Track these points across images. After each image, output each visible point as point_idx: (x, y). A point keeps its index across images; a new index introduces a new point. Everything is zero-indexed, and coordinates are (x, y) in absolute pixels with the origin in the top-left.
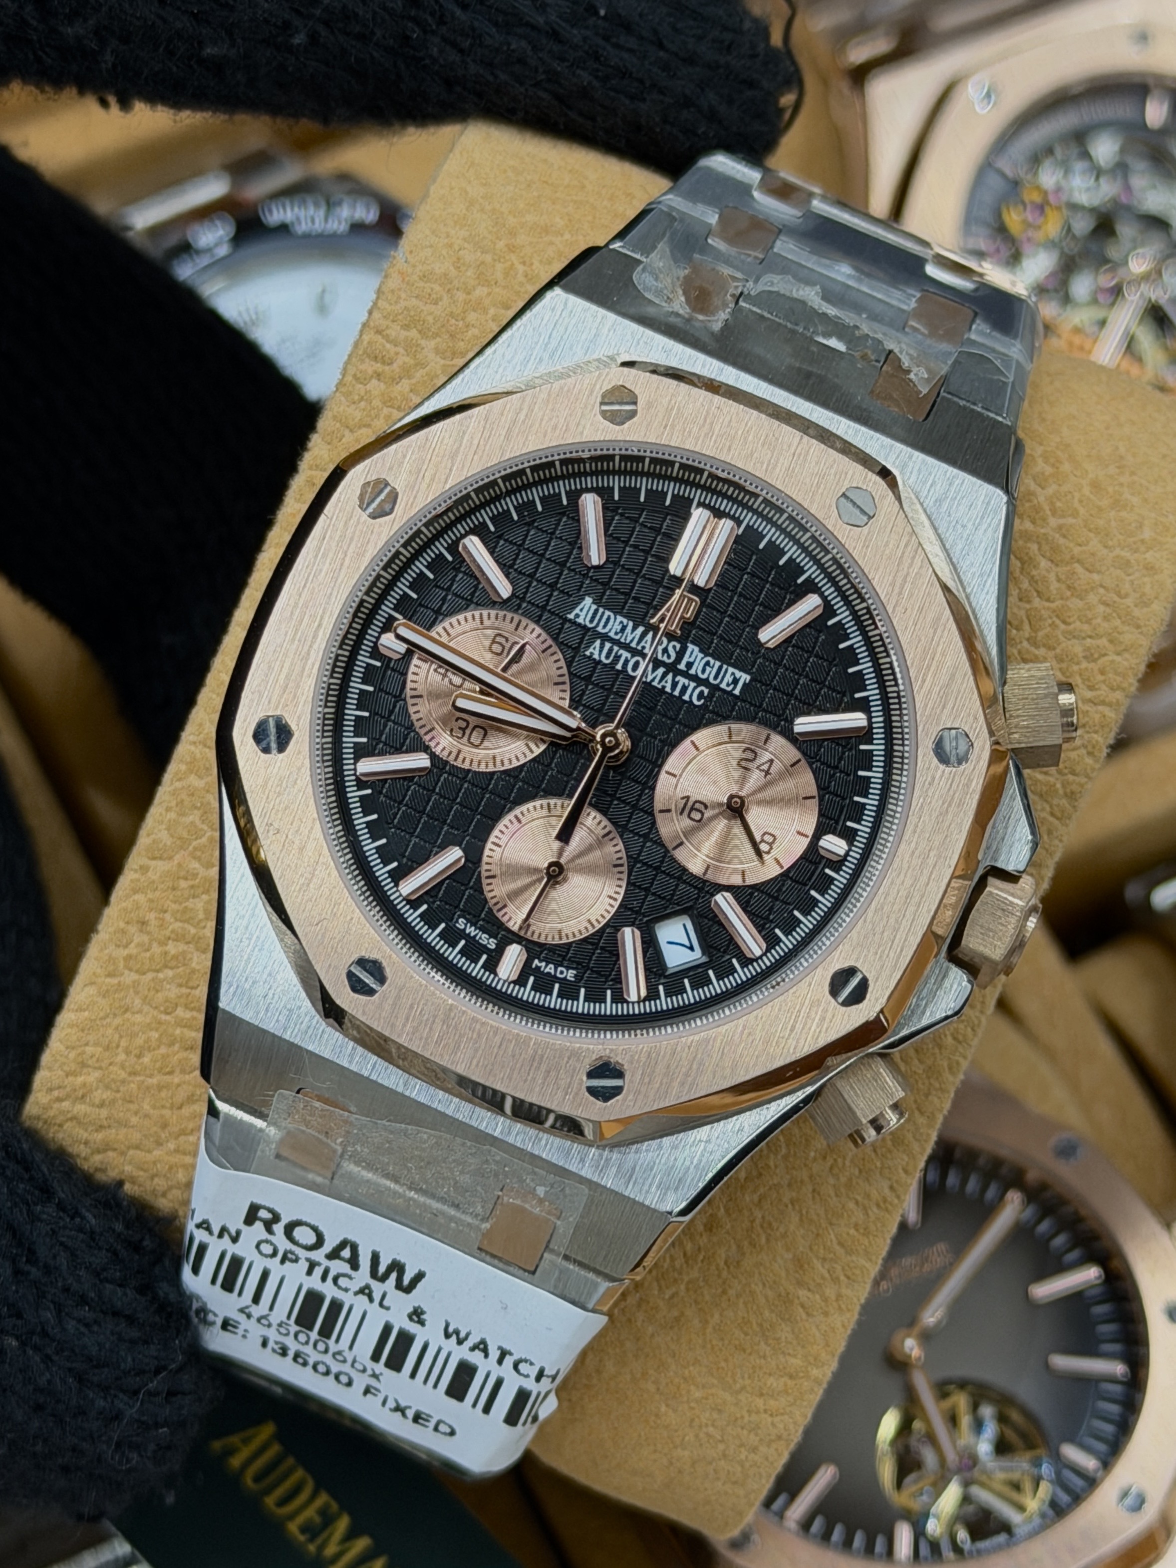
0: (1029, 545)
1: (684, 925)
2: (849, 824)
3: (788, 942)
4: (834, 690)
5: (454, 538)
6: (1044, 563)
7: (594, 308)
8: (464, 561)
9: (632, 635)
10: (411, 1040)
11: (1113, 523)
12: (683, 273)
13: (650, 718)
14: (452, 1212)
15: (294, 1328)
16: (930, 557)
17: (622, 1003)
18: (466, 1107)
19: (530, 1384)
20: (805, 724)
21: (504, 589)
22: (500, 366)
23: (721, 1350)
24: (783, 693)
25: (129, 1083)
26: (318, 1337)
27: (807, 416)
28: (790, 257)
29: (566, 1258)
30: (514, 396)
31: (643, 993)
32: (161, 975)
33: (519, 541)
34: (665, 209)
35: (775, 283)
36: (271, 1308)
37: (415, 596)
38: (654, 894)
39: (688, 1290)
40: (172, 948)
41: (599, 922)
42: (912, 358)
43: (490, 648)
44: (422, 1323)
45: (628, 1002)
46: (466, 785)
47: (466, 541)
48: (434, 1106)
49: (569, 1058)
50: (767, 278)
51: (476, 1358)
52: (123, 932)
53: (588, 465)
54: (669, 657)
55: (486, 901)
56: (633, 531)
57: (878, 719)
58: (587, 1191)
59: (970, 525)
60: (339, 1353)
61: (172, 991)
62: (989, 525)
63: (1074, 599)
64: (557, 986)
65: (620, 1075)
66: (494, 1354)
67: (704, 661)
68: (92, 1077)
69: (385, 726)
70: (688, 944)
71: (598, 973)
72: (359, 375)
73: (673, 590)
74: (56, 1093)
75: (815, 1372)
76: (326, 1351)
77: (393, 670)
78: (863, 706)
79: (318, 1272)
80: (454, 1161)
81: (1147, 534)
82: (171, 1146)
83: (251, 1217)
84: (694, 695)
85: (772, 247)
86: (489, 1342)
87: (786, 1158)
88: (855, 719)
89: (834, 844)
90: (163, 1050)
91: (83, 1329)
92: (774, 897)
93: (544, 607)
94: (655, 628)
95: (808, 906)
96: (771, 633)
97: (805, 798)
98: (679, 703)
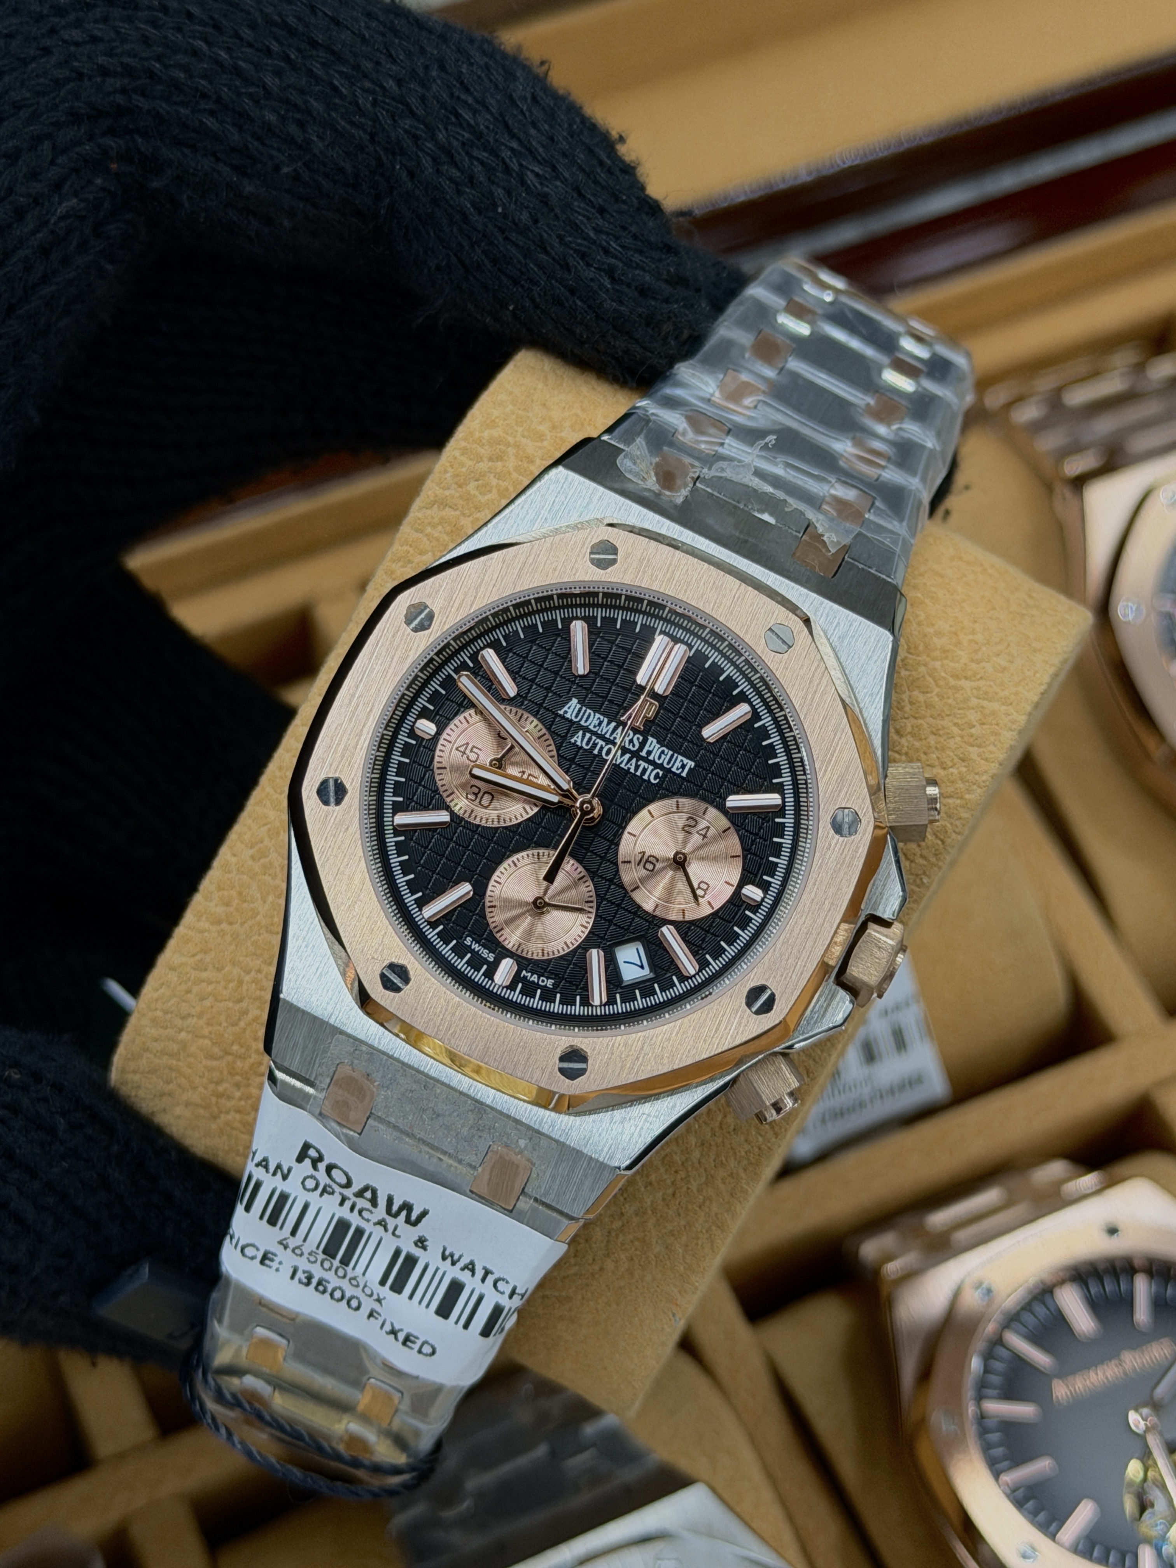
1: (637, 949)
2: (765, 877)
3: (715, 966)
4: (757, 776)
5: (475, 650)
8: (482, 667)
9: (606, 729)
12: (655, 460)
13: (618, 791)
15: (321, 1256)
16: (834, 678)
17: (588, 1006)
19: (505, 1301)
20: (735, 801)
21: (512, 690)
22: (514, 522)
24: (719, 777)
26: (339, 1265)
27: (745, 570)
29: (537, 1200)
30: (525, 545)
31: (604, 1000)
33: (524, 654)
34: (641, 413)
35: (724, 470)
36: (305, 1240)
37: (443, 692)
38: (615, 925)
41: (573, 944)
42: (825, 528)
44: (424, 1248)
45: (592, 1006)
46: (476, 837)
47: (484, 652)
48: (443, 1079)
49: (546, 1046)
50: (718, 466)
51: (465, 1277)
53: (578, 599)
54: (634, 746)
55: (488, 925)
56: (610, 650)
57: (790, 799)
58: (555, 1148)
59: (864, 657)
60: (354, 1278)
62: (879, 657)
64: (539, 991)
65: (584, 1060)
66: (480, 1273)
67: (660, 751)
69: (417, 789)
70: (639, 963)
71: (571, 983)
73: (639, 696)
76: (344, 1277)
77: (425, 747)
78: (779, 789)
79: (348, 1204)
80: (457, 1116)
83: (302, 1155)
84: (651, 775)
85: (723, 443)
86: (476, 1263)
88: (773, 799)
89: (753, 892)
92: (706, 931)
93: (541, 705)
94: (624, 724)
95: (732, 939)
96: (712, 731)
97: (733, 857)
98: (640, 781)
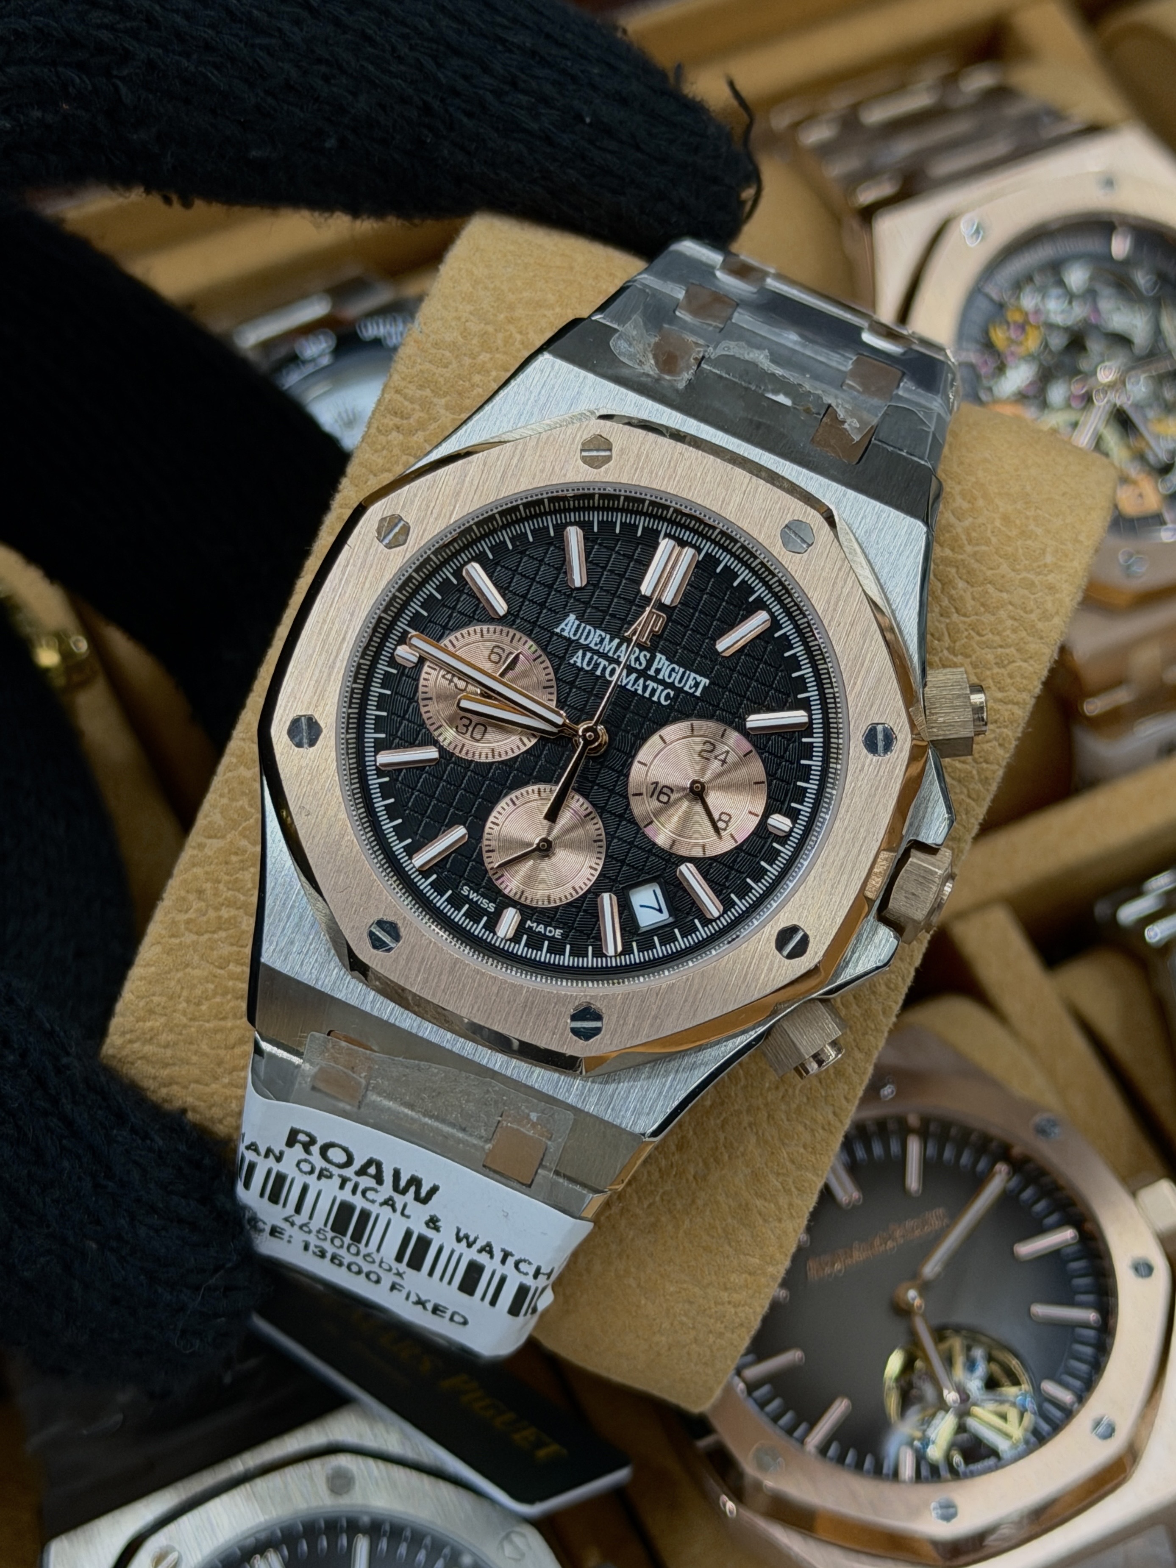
0: (949, 569)
1: (654, 891)
2: (793, 805)
3: (741, 905)
4: (780, 692)
5: (459, 565)
6: (961, 584)
7: (576, 369)
8: (467, 583)
9: (610, 646)
10: (422, 988)
11: (1020, 551)
12: (654, 340)
13: (625, 716)
14: (460, 1135)
15: (330, 1234)
16: (860, 578)
17: (601, 957)
18: (470, 1045)
19: (529, 1281)
20: (756, 720)
21: (501, 606)
22: (497, 419)
23: (691, 1251)
24: (737, 694)
25: (190, 1027)
26: (351, 1242)
27: (757, 460)
28: (745, 326)
29: (557, 1173)
30: (508, 444)
31: (620, 949)
32: (216, 936)
33: (513, 566)
34: (639, 286)
35: (731, 348)
36: (311, 1217)
37: (425, 614)
38: (628, 865)
39: (662, 1200)
40: (225, 913)
41: (582, 889)
42: (846, 410)
43: (489, 656)
44: (437, 1229)
45: (606, 956)
46: (469, 773)
47: (468, 567)
48: (444, 1044)
49: (556, 1004)
50: (724, 344)
51: (483, 1258)
52: (184, 899)
53: (571, 503)
54: (640, 664)
55: (486, 871)
56: (610, 558)
57: (817, 716)
58: (572, 1116)
59: (895, 552)
60: (369, 1255)
61: (226, 950)
62: (912, 552)
63: (987, 614)
64: (546, 943)
65: (598, 1017)
66: (498, 1255)
67: (670, 668)
68: (157, 1023)
69: (401, 724)
70: (657, 907)
71: (581, 932)
72: (381, 428)
73: (644, 608)
74: (128, 1036)
75: (770, 1269)
76: (358, 1254)
77: (407, 676)
78: (805, 704)
79: (349, 1186)
80: (461, 1092)
81: (1049, 559)
82: (226, 1080)
83: (292, 1139)
84: (661, 696)
85: (730, 318)
86: (494, 1245)
87: (745, 1087)
88: (798, 716)
89: (780, 822)
90: (218, 999)
91: (152, 1233)
92: (729, 867)
93: (535, 623)
94: (628, 640)
95: (759, 874)
96: (726, 644)
97: (756, 783)
98: (650, 704)
